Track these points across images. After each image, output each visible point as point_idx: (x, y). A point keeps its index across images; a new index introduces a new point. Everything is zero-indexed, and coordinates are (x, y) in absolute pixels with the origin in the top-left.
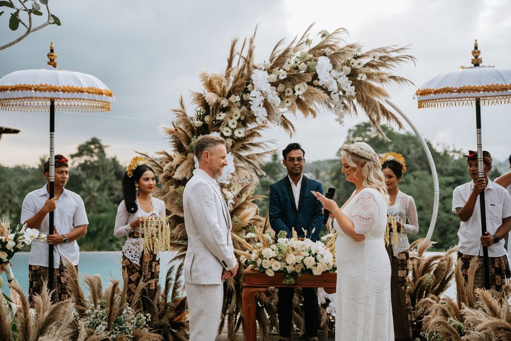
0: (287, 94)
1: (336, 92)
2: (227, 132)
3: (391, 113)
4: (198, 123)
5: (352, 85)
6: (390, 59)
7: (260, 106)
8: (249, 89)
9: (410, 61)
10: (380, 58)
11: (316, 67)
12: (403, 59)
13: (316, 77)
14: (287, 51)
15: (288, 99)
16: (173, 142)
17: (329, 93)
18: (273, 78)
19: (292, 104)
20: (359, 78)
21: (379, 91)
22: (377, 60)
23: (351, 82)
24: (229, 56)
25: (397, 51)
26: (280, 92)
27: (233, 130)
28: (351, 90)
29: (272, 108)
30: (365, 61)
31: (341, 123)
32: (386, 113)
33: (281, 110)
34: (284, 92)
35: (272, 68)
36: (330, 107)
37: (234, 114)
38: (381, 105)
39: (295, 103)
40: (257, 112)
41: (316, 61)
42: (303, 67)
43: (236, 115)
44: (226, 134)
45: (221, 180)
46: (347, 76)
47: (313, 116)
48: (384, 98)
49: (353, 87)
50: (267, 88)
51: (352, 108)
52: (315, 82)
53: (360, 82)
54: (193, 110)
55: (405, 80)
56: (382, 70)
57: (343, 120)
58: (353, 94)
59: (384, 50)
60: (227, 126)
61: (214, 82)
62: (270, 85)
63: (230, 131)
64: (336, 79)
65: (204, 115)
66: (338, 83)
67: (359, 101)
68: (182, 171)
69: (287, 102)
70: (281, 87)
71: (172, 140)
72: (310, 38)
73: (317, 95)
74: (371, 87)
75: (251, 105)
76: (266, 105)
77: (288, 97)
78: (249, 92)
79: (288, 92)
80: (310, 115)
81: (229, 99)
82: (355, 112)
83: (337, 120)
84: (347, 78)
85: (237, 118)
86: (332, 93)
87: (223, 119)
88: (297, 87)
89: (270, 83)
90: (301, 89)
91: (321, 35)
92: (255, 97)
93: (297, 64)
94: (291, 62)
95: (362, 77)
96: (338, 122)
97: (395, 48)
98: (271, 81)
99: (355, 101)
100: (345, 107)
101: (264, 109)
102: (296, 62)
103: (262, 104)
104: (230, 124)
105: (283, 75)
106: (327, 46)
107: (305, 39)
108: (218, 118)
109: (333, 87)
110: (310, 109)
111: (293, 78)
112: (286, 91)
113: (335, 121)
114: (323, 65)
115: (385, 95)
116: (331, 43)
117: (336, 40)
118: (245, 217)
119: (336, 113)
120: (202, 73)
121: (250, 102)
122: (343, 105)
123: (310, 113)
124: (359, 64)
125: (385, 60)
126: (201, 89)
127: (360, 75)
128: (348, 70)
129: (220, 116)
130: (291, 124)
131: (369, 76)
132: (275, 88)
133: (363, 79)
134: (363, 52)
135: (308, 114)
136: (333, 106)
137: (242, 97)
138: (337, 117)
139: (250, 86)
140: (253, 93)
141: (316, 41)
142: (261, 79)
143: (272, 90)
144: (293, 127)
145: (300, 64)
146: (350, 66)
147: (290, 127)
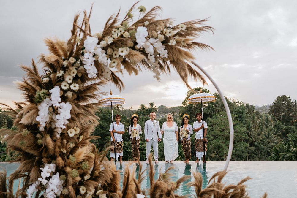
0: (114, 56)
1: (152, 54)
2: (65, 86)
3: (196, 72)
4: (46, 80)
5: (165, 50)
6: (195, 30)
7: (91, 65)
9: (209, 31)
10: (187, 29)
11: (136, 35)
12: (204, 29)
15: (115, 60)
17: (146, 55)
18: (103, 43)
19: (118, 64)
20: (170, 44)
21: (186, 54)
22: (184, 30)
23: (164, 47)
26: (109, 55)
27: (70, 84)
28: (164, 53)
29: (102, 67)
30: (175, 32)
31: (158, 79)
32: (192, 71)
34: (112, 55)
35: (103, 36)
37: (72, 72)
38: (189, 66)
39: (121, 63)
40: (89, 70)
41: (136, 30)
42: (127, 34)
43: (74, 73)
44: (64, 88)
46: (162, 42)
47: (135, 74)
48: (191, 60)
49: (166, 51)
51: (166, 67)
52: (136, 47)
53: (171, 46)
54: (42, 69)
55: (206, 46)
56: (189, 38)
57: (159, 77)
58: (166, 56)
60: (66, 81)
62: (101, 49)
63: (68, 85)
64: (153, 45)
65: (51, 74)
66: (154, 47)
67: (171, 62)
68: (28, 118)
69: (115, 62)
70: (109, 51)
73: (136, 56)
74: (180, 51)
75: (85, 64)
76: (97, 64)
77: (115, 58)
78: (84, 55)
80: (133, 74)
81: (69, 60)
82: (168, 71)
83: (154, 77)
84: (162, 44)
85: (74, 75)
86: (149, 55)
87: (61, 75)
88: (120, 50)
90: (123, 52)
91: (139, 10)
92: (88, 58)
93: (122, 33)
95: (172, 43)
96: (156, 79)
97: (198, 21)
98: (102, 46)
99: (168, 62)
100: (161, 67)
101: (95, 67)
102: (121, 31)
103: (93, 64)
104: (68, 80)
105: (110, 40)
106: (146, 20)
108: (58, 75)
109: (150, 50)
110: (133, 68)
111: (117, 43)
112: (114, 54)
113: (153, 77)
114: (142, 32)
115: (191, 57)
116: (149, 18)
117: (153, 16)
119: (154, 71)
120: (46, 39)
121: (84, 62)
122: (159, 65)
124: (170, 33)
125: (190, 30)
127: (171, 41)
128: (162, 37)
129: (59, 73)
130: (120, 81)
131: (178, 43)
132: (105, 52)
133: (173, 44)
134: (174, 25)
135: (132, 72)
136: (150, 65)
138: (155, 74)
139: (85, 50)
140: (87, 55)
142: (91, 44)
143: (102, 53)
144: (122, 83)
145: (124, 33)
146: (164, 35)
147: (120, 83)
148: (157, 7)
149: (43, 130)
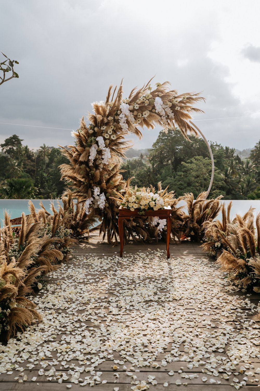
0: (138, 117)
1: (164, 116)
2: (107, 136)
3: (192, 127)
4: (91, 131)
5: (172, 113)
6: (192, 99)
7: (124, 122)
8: (119, 113)
9: (202, 100)
10: (187, 98)
11: (154, 103)
12: (199, 99)
13: (154, 107)
14: (138, 93)
15: (139, 119)
16: (78, 141)
17: (161, 116)
18: (131, 107)
19: (141, 122)
20: (176, 109)
21: (187, 116)
22: (185, 99)
23: (172, 111)
24: (107, 96)
25: (196, 95)
26: (135, 115)
27: (110, 135)
28: (172, 115)
29: (130, 124)
30: (179, 100)
32: (189, 127)
33: (135, 125)
35: (131, 102)
36: (161, 124)
37: (110, 127)
38: (187, 123)
39: (143, 121)
40: (123, 126)
41: (155, 99)
42: (147, 102)
44: (106, 137)
45: (104, 162)
46: (170, 108)
47: (152, 128)
48: (189, 119)
49: (173, 114)
50: (128, 113)
51: (172, 124)
52: (154, 110)
53: (177, 111)
54: (88, 124)
55: (199, 110)
56: (188, 105)
58: (173, 117)
59: (188, 94)
60: (107, 133)
61: (100, 109)
62: (129, 111)
64: (164, 109)
65: (94, 127)
66: (165, 111)
67: (176, 121)
68: (83, 157)
69: (139, 121)
70: (135, 113)
71: (78, 140)
72: (151, 87)
73: (155, 117)
74: (182, 114)
75: (120, 122)
76: (128, 122)
78: (119, 115)
79: (139, 115)
80: (150, 128)
81: (108, 118)
84: (170, 109)
85: (112, 129)
86: (163, 116)
87: (105, 129)
88: (144, 113)
89: (129, 110)
90: (146, 114)
91: (157, 85)
92: (122, 118)
93: (144, 101)
94: (141, 99)
97: (195, 93)
98: (130, 109)
99: (174, 121)
100: (169, 124)
101: (126, 124)
102: (143, 100)
103: (125, 122)
104: (109, 132)
105: (137, 107)
106: (160, 91)
107: (148, 87)
108: (102, 129)
109: (163, 113)
110: (150, 124)
111: (142, 108)
112: (138, 115)
114: (158, 102)
115: (190, 117)
116: (162, 90)
117: (164, 88)
118: (116, 181)
119: (164, 127)
121: (119, 121)
122: (167, 123)
123: (150, 126)
124: (176, 101)
125: (190, 99)
126: (94, 113)
127: (177, 107)
128: (170, 104)
129: (103, 128)
130: (140, 132)
131: (182, 108)
132: (132, 113)
133: (178, 109)
134: (178, 95)
136: (162, 123)
137: (114, 118)
139: (119, 112)
140: (121, 116)
141: (154, 88)
142: (125, 108)
143: (130, 114)
144: (141, 134)
145: (145, 101)
146: (172, 103)
147: (140, 134)
148: (167, 82)
149: (92, 165)
